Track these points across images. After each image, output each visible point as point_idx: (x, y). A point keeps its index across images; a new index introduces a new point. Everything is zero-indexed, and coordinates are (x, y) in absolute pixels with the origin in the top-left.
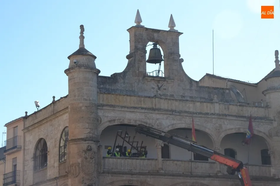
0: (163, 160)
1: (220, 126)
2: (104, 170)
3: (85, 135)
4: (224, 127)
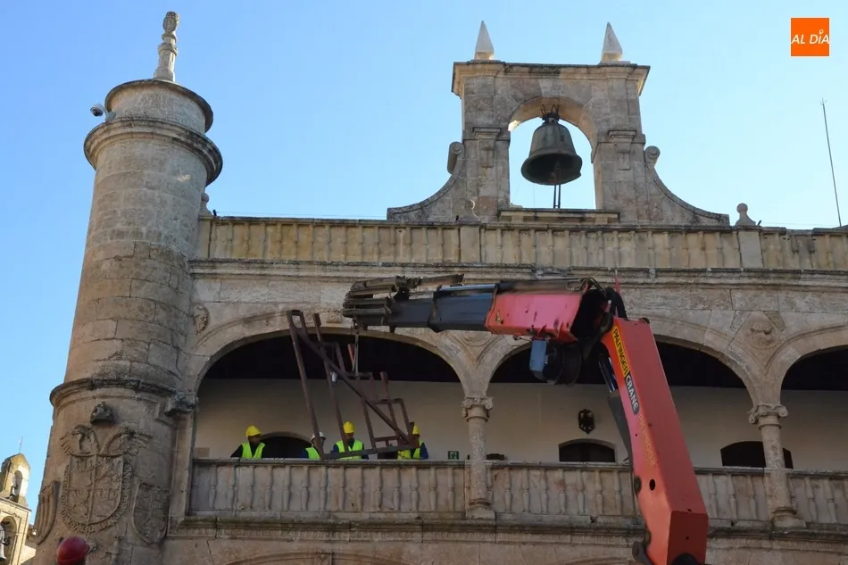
0: (493, 468)
1: (775, 316)
2: (204, 514)
3: (95, 364)
4: (793, 322)
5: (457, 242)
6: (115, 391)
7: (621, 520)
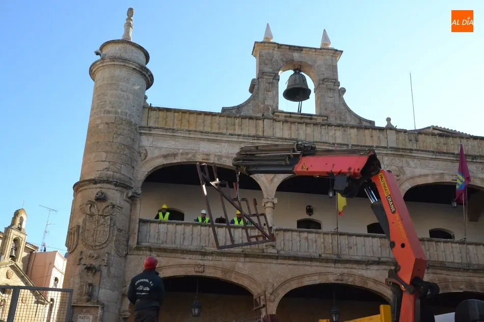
1: (401, 169)
2: (144, 244)
3: (97, 172)
4: (408, 172)
5: (262, 126)
6: (106, 185)
7: (332, 256)
